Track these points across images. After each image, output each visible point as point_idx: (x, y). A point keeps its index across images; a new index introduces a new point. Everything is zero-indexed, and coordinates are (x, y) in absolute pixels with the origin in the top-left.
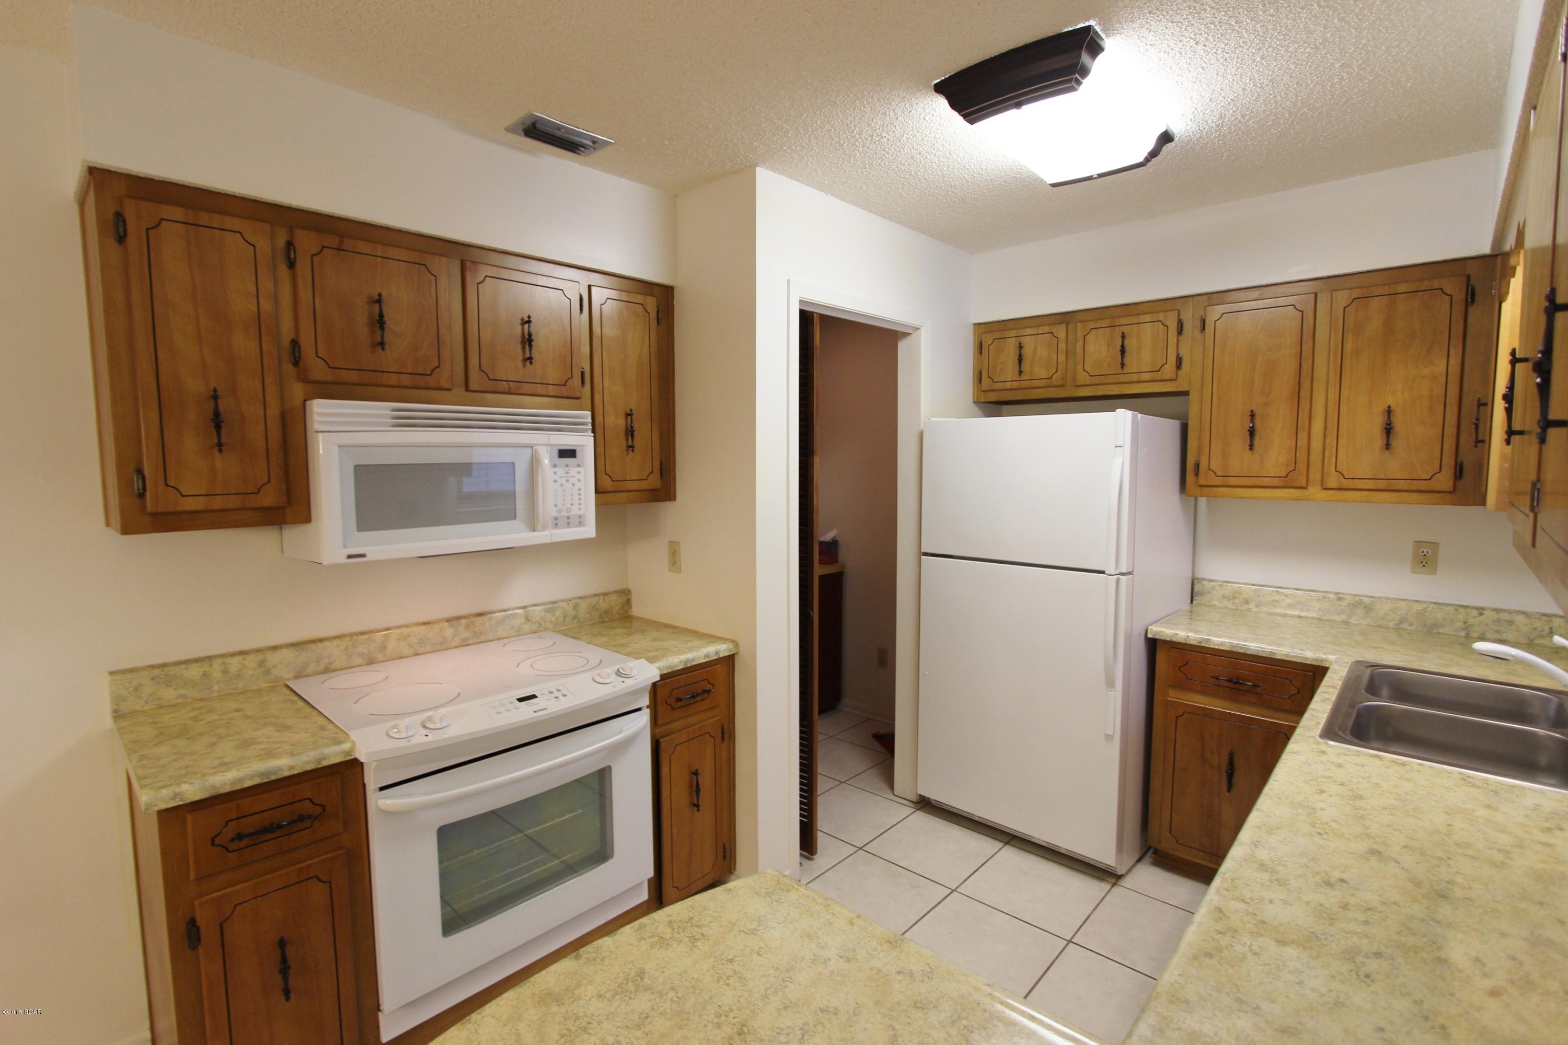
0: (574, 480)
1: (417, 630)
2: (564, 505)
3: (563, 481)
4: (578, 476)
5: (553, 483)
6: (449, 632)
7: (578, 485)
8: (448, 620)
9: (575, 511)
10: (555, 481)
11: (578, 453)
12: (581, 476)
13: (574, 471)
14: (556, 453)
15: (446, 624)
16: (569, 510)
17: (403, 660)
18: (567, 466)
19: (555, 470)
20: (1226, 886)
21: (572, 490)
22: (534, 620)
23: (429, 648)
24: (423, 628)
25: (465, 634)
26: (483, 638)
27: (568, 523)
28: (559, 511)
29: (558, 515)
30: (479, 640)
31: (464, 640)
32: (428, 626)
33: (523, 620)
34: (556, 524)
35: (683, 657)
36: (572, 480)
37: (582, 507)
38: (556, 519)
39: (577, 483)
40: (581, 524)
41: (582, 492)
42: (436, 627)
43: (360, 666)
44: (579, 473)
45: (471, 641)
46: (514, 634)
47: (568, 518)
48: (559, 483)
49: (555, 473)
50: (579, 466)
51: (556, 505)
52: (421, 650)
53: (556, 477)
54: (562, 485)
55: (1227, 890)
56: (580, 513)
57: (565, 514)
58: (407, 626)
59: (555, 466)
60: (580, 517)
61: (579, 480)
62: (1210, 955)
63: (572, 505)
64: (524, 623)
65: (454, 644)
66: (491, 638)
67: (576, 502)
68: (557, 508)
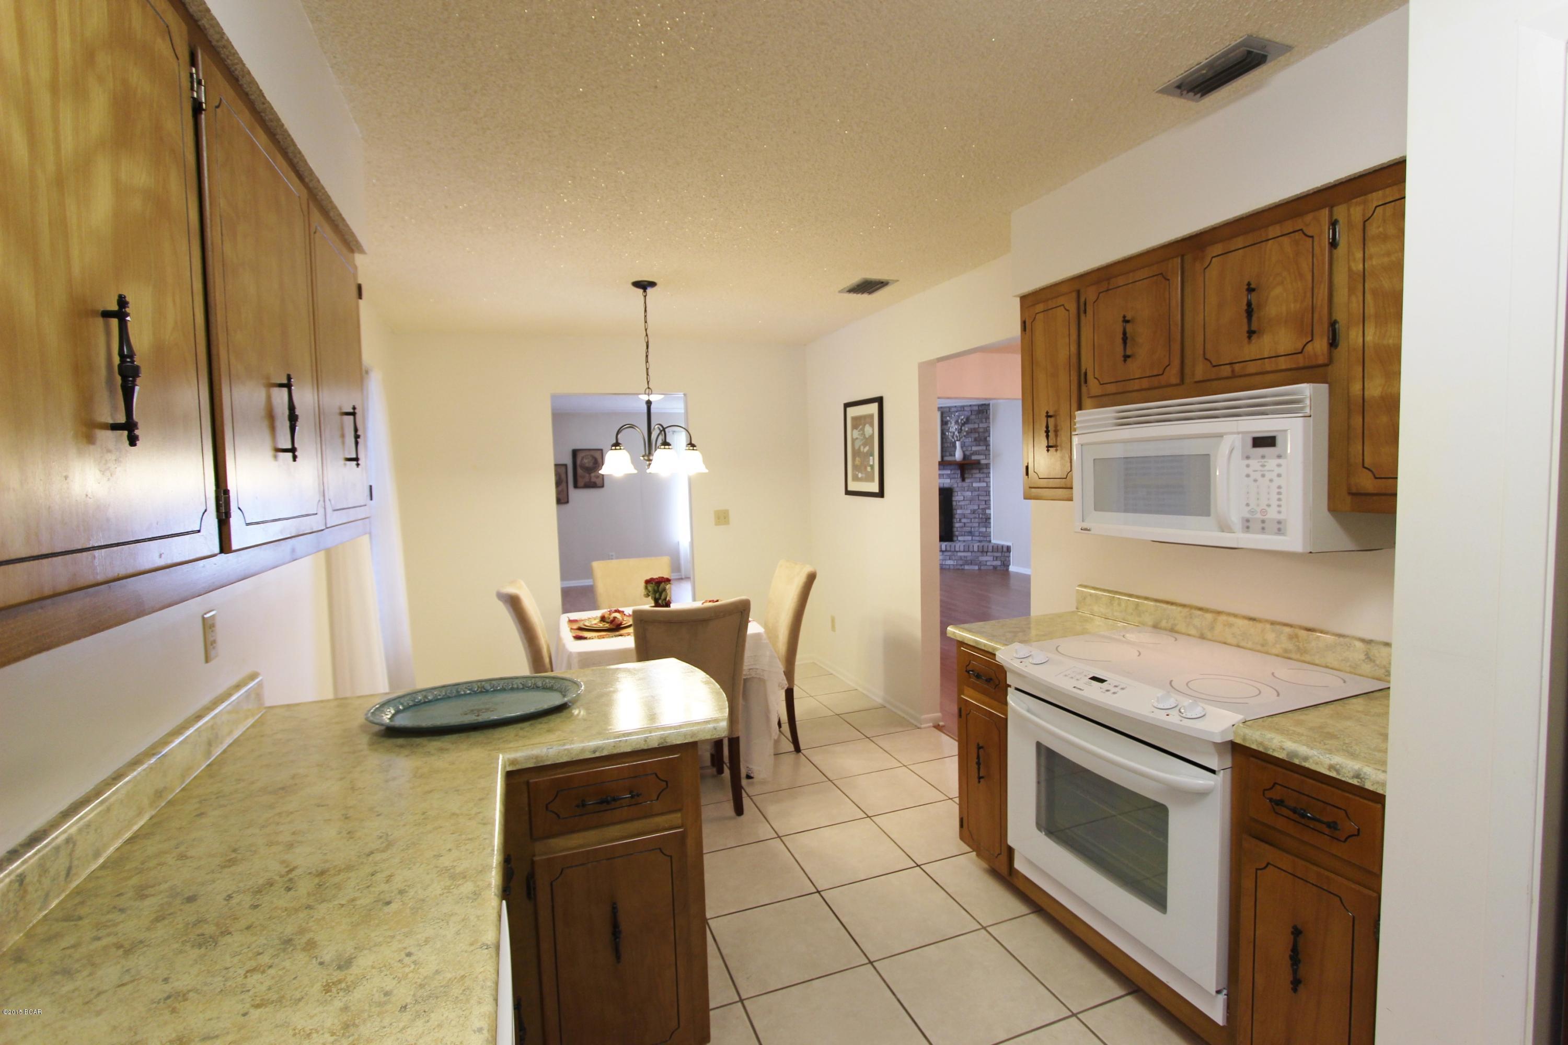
0: (1273, 475)
1: (1240, 622)
2: (1258, 505)
3: (1257, 475)
4: (1277, 470)
5: (1246, 478)
6: (1271, 636)
7: (1278, 482)
8: (1273, 623)
9: (1272, 514)
10: (1248, 476)
11: (1279, 441)
12: (1281, 470)
13: (1272, 463)
14: (1249, 442)
15: (1268, 626)
16: (1263, 512)
17: (1226, 646)
18: (1263, 457)
19: (1247, 462)
20: (487, 841)
21: (1269, 487)
22: (1378, 662)
23: (1250, 645)
24: (1246, 622)
25: (1287, 644)
26: (1307, 658)
27: (1263, 528)
28: (1252, 512)
29: (1251, 516)
30: (1303, 658)
31: (1286, 651)
32: (1251, 623)
33: (1362, 657)
34: (1248, 527)
35: (1290, 745)
36: (1269, 475)
37: (1283, 509)
38: (1248, 521)
39: (1276, 479)
40: (1280, 531)
41: (1283, 490)
42: (1259, 625)
43: (1194, 636)
44: (1279, 465)
45: (1293, 656)
46: (1348, 669)
47: (1263, 522)
48: (1252, 478)
49: (1248, 466)
50: (1279, 457)
51: (1248, 505)
52: (1242, 644)
53: (1249, 471)
54: (1255, 481)
55: (485, 839)
56: (1280, 517)
57: (1259, 516)
58: (1235, 616)
59: (1248, 458)
60: (1279, 522)
61: (1279, 475)
62: (481, 800)
63: (1269, 506)
64: (1363, 661)
65: (1274, 651)
66: (1317, 662)
67: (1274, 503)
68: (1249, 508)
